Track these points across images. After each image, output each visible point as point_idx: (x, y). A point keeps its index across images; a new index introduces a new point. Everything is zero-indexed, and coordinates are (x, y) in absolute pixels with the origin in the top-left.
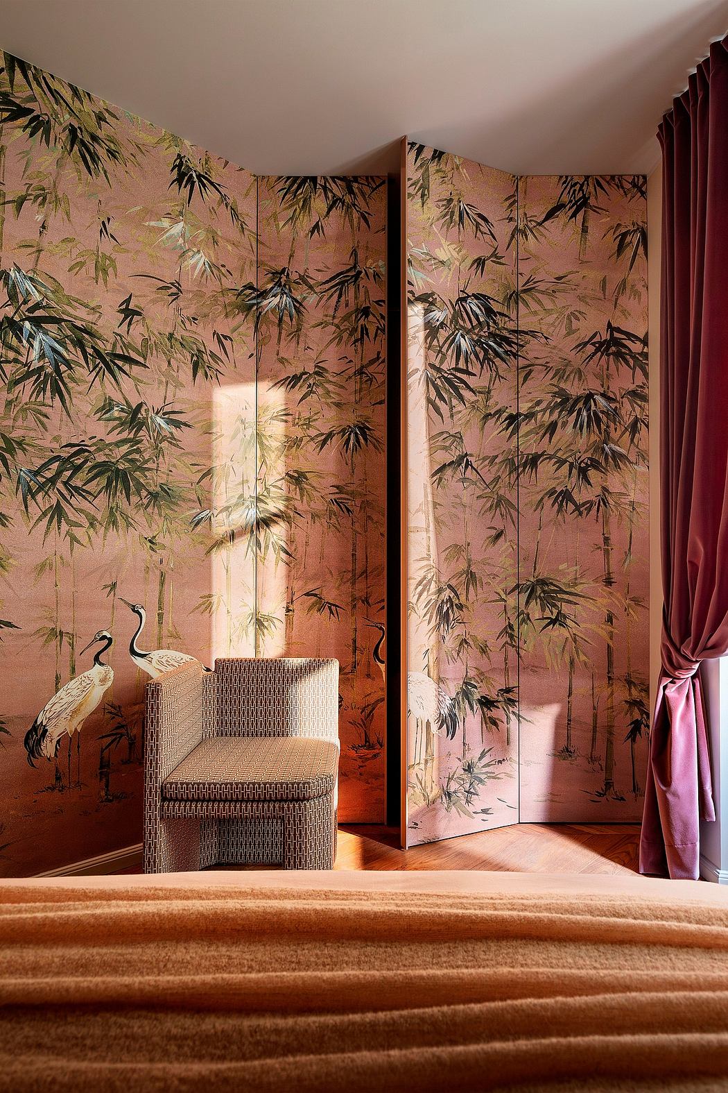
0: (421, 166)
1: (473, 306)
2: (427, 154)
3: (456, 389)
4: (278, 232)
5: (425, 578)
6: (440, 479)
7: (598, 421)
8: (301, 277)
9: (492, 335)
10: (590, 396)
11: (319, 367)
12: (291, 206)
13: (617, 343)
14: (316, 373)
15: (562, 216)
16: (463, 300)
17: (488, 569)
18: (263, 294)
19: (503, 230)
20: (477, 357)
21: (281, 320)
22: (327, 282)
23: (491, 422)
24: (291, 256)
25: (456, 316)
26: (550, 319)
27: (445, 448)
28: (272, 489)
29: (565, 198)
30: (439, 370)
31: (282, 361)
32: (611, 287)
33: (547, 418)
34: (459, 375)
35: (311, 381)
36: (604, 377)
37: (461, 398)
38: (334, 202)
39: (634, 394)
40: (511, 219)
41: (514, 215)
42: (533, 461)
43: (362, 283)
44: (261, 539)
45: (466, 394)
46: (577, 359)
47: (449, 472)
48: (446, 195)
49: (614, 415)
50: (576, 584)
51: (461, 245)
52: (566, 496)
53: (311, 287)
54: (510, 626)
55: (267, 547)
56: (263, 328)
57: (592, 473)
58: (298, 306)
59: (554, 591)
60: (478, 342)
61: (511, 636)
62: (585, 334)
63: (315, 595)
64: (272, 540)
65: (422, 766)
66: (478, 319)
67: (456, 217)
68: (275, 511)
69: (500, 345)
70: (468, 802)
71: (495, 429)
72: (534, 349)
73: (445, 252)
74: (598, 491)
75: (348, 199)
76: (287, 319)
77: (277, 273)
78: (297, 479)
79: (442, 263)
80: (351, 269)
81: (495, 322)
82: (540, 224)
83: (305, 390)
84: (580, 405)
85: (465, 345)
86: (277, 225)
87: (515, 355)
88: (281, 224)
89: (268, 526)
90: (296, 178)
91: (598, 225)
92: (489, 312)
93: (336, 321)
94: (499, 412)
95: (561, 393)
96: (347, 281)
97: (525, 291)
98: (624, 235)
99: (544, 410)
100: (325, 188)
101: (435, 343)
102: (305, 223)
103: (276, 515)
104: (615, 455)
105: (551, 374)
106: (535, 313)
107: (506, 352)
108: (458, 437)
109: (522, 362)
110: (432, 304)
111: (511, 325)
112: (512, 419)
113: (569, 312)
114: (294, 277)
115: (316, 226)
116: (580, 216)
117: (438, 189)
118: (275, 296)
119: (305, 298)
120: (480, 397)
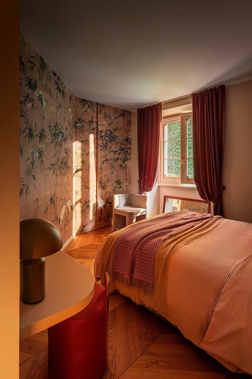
0: (100, 108)
1: (109, 132)
2: (101, 105)
3: (106, 147)
4: (80, 110)
5: (101, 181)
6: (103, 163)
7: (125, 153)
8: (83, 120)
9: (112, 137)
10: (124, 148)
11: (87, 139)
12: (82, 105)
13: (127, 139)
14: (86, 140)
15: (121, 116)
16: (107, 131)
17: (111, 179)
18: (77, 123)
19: (113, 118)
20: (109, 141)
21: (80, 129)
22: (88, 122)
23: (111, 153)
24: (82, 116)
25: (106, 134)
26: (120, 134)
27: (104, 158)
28: (79, 164)
29: (122, 113)
30: (103, 144)
31: (80, 137)
32: (127, 130)
33: (119, 152)
34: (106, 145)
35: (85, 142)
36: (126, 145)
37: (107, 149)
38: (89, 106)
39: (129, 148)
40: (115, 116)
41: (115, 115)
42: (117, 159)
43: (93, 123)
44: (77, 175)
45: (107, 148)
46: (123, 142)
47: (105, 162)
48: (104, 112)
49: (127, 152)
50: (123, 181)
51: (107, 121)
52: (122, 165)
53: (85, 123)
54: (114, 189)
55: (78, 177)
56: (77, 130)
57: (125, 161)
58: (83, 126)
59: (120, 182)
60: (109, 139)
61: (114, 191)
62: (124, 138)
63: (86, 186)
64: (78, 175)
65: (100, 215)
66: (109, 134)
67: (106, 116)
68: (79, 169)
69: (113, 139)
70: (107, 221)
71: (112, 154)
72: (118, 139)
73: (104, 123)
74: (125, 165)
75: (91, 106)
76: (81, 129)
77: (79, 119)
78: (83, 162)
79: (104, 125)
80: (91, 120)
81: (112, 135)
82: (118, 117)
83: (84, 144)
84: (123, 150)
85: (107, 139)
86: (79, 109)
87: (115, 140)
88: (80, 108)
89: (78, 172)
90: (83, 99)
91: (126, 119)
92: (111, 133)
93: (89, 130)
94: (113, 151)
95: (121, 147)
96: (91, 122)
97: (116, 129)
98: (129, 121)
99: (119, 150)
100: (87, 103)
101: (102, 139)
102: (84, 109)
103: (79, 170)
104: (128, 159)
105: (120, 144)
106: (118, 133)
107: (114, 140)
108: (106, 156)
109: (116, 142)
110: (102, 132)
111: (115, 135)
112: (115, 152)
113: (122, 133)
114: (82, 120)
115: (86, 110)
116: (123, 117)
117: (103, 112)
118: (79, 123)
119: (84, 125)
120: (110, 148)
